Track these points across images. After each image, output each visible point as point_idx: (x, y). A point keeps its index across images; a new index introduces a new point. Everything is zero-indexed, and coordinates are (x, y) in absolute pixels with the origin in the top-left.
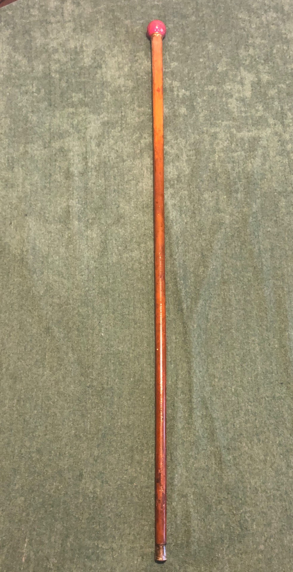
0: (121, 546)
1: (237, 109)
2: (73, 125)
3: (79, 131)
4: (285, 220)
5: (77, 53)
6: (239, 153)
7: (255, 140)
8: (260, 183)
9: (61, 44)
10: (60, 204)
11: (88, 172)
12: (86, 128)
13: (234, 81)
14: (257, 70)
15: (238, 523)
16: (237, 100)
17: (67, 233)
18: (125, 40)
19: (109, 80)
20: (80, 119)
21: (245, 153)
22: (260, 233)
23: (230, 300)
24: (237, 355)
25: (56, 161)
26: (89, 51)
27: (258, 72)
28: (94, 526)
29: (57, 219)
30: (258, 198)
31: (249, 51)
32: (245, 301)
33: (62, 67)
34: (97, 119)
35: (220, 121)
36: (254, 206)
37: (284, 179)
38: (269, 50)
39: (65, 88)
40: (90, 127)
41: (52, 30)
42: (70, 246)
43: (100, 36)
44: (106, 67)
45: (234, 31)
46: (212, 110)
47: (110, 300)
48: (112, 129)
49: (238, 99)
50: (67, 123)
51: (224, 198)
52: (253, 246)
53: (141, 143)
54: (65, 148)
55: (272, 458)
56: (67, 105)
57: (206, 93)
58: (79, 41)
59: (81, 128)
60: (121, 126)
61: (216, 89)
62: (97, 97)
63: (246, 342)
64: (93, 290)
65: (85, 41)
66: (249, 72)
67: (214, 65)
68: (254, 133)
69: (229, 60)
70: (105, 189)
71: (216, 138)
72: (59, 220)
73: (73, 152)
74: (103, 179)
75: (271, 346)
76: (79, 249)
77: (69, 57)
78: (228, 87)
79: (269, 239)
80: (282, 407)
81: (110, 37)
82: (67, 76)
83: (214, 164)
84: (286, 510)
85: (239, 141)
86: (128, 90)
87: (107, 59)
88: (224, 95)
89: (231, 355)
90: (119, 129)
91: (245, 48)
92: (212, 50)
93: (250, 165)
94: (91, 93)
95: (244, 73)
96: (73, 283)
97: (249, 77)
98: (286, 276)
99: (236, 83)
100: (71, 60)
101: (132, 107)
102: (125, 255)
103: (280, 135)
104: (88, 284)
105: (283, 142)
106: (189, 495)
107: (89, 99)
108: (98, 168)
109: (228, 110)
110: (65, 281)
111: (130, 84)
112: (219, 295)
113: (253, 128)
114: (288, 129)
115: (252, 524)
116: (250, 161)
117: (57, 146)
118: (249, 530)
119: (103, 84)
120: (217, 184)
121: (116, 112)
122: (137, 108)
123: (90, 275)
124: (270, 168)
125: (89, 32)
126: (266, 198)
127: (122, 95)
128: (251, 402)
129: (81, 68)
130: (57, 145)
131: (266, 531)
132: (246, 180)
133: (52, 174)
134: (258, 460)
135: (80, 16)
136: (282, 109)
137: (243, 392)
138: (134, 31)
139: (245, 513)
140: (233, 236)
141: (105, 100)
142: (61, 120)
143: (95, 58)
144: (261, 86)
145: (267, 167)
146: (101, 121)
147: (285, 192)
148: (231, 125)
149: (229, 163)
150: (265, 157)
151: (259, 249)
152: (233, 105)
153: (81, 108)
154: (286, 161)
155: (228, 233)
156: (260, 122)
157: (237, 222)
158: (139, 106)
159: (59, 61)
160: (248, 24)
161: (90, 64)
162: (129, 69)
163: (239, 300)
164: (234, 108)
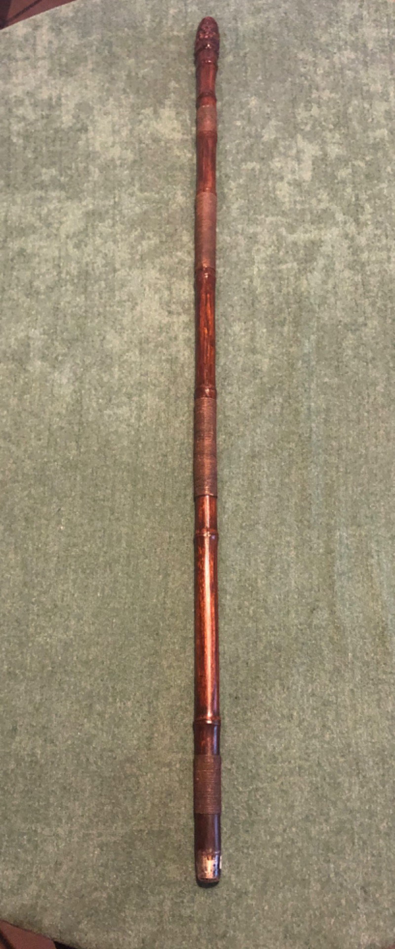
0: (70, 832)
1: (289, 198)
2: (40, 214)
3: (49, 225)
4: (351, 366)
5: (51, 107)
6: (289, 265)
7: (314, 246)
8: (317, 310)
9: (28, 93)
10: (15, 333)
11: (62, 286)
12: (61, 223)
13: (286, 155)
14: (322, 140)
15: (244, 805)
16: (289, 184)
17: (23, 377)
18: (124, 90)
19: (98, 148)
20: (52, 207)
21: (298, 264)
22: (313, 386)
23: (259, 482)
24: (262, 562)
25: (12, 268)
26: (71, 105)
27: (324, 142)
28: (30, 803)
29: (8, 355)
30: (313, 334)
31: (310, 110)
32: (282, 484)
33: (28, 127)
34: (79, 209)
35: (263, 216)
36: (307, 344)
37: (354, 304)
38: (342, 108)
39: (32, 161)
40: (67, 221)
41: (17, 70)
42: (25, 397)
43: (88, 83)
44: (94, 131)
45: (290, 79)
46: (252, 199)
47: (78, 478)
48: (100, 222)
49: (291, 182)
50: (32, 213)
51: (263, 332)
52: (300, 405)
53: (142, 246)
54: (28, 251)
55: (301, 714)
56: (33, 186)
57: (244, 173)
58: (56, 88)
59: (52, 221)
60: (113, 219)
61: (258, 167)
62: (79, 176)
63: (278, 544)
64: (55, 461)
65: (64, 89)
66: (311, 142)
67: (256, 130)
68: (313, 235)
69: (280, 123)
70: (86, 311)
71: (256, 242)
72: (11, 357)
73: (39, 256)
74: (83, 296)
75: (313, 552)
76: (39, 400)
77: (40, 112)
78: (276, 164)
79: (325, 394)
80: (320, 639)
81: (102, 84)
82: (35, 143)
83: (251, 281)
84: (317, 788)
85: (291, 246)
86: (125, 164)
87: (96, 118)
88: (270, 176)
89: (253, 562)
90: (110, 222)
91: (306, 106)
92: (256, 108)
93: (305, 282)
94: (70, 169)
95: (301, 143)
96: (26, 451)
97: (311, 150)
98: (344, 450)
99: (289, 159)
100: (43, 117)
101: (130, 191)
102: (108, 412)
103: (353, 239)
104: (48, 452)
105: (356, 250)
106: (173, 763)
107: (67, 179)
108: (76, 281)
109: (275, 199)
110: (14, 448)
111: (130, 156)
112: (244, 475)
113: (313, 227)
114: (364, 229)
115: (266, 807)
116: (304, 277)
117: (16, 247)
118: (261, 816)
119: (88, 156)
120: (254, 311)
121: (106, 197)
122: (138, 193)
123: (51, 439)
124: (334, 288)
125: (72, 76)
126: (325, 332)
127: (117, 172)
128: (276, 630)
129: (57, 131)
130: (15, 245)
131: (286, 817)
132: (297, 305)
133: (6, 288)
134: (280, 715)
135: (60, 49)
136: (357, 199)
137: (265, 616)
138: (140, 75)
139: (257, 790)
140: (272, 389)
141: (90, 179)
142: (23, 208)
143: (79, 116)
144: (328, 163)
145: (330, 287)
146: (84, 210)
147: (353, 325)
148: (280, 223)
149: (273, 279)
150: (328, 270)
151: (309, 409)
152: (283, 193)
153: (54, 191)
154: (358, 278)
155: (265, 385)
156: (322, 218)
157: (279, 368)
158: (141, 190)
159: (24, 118)
160: (311, 68)
161: (70, 124)
162: (129, 132)
163: (274, 482)
164: (284, 196)
